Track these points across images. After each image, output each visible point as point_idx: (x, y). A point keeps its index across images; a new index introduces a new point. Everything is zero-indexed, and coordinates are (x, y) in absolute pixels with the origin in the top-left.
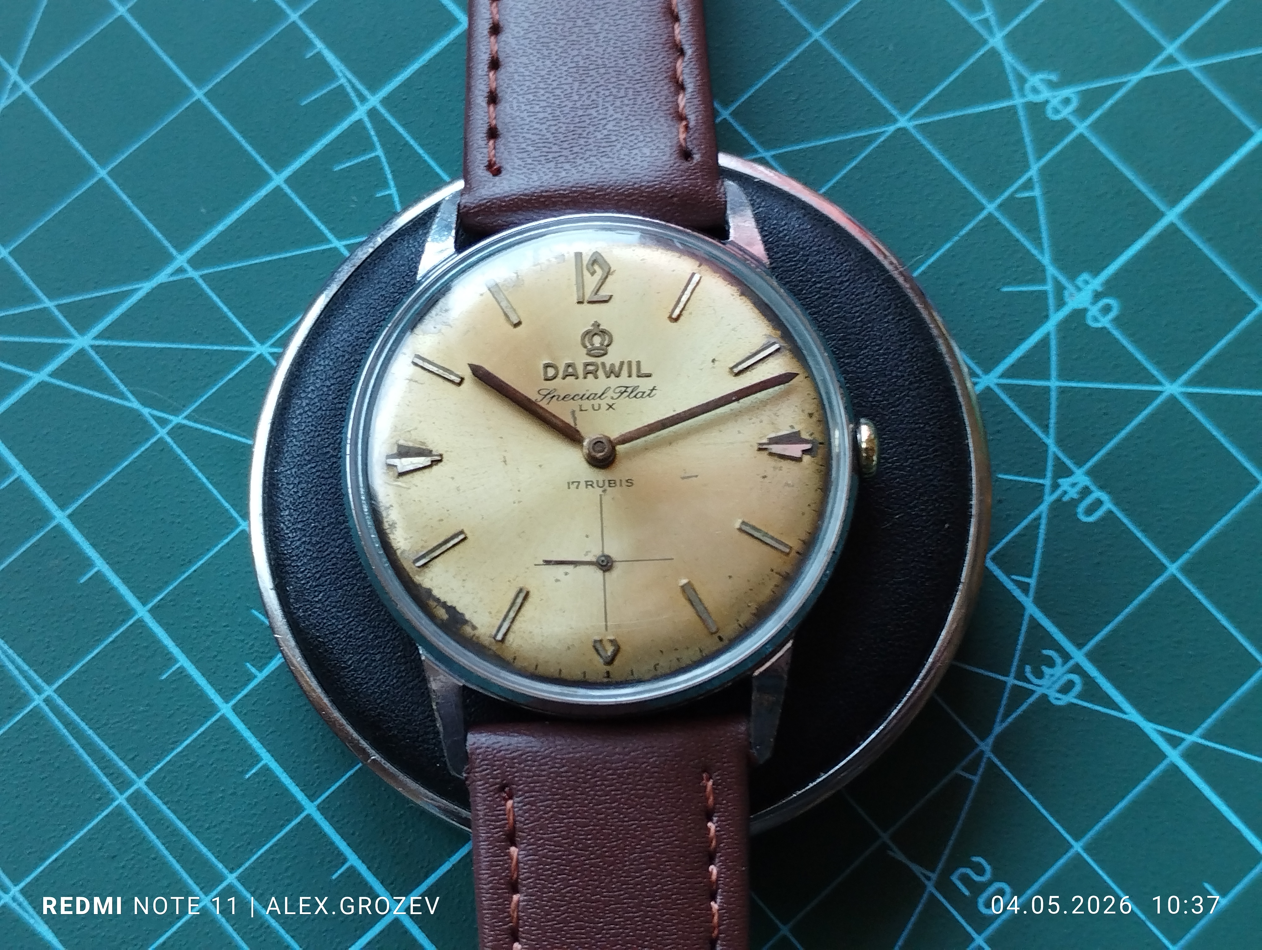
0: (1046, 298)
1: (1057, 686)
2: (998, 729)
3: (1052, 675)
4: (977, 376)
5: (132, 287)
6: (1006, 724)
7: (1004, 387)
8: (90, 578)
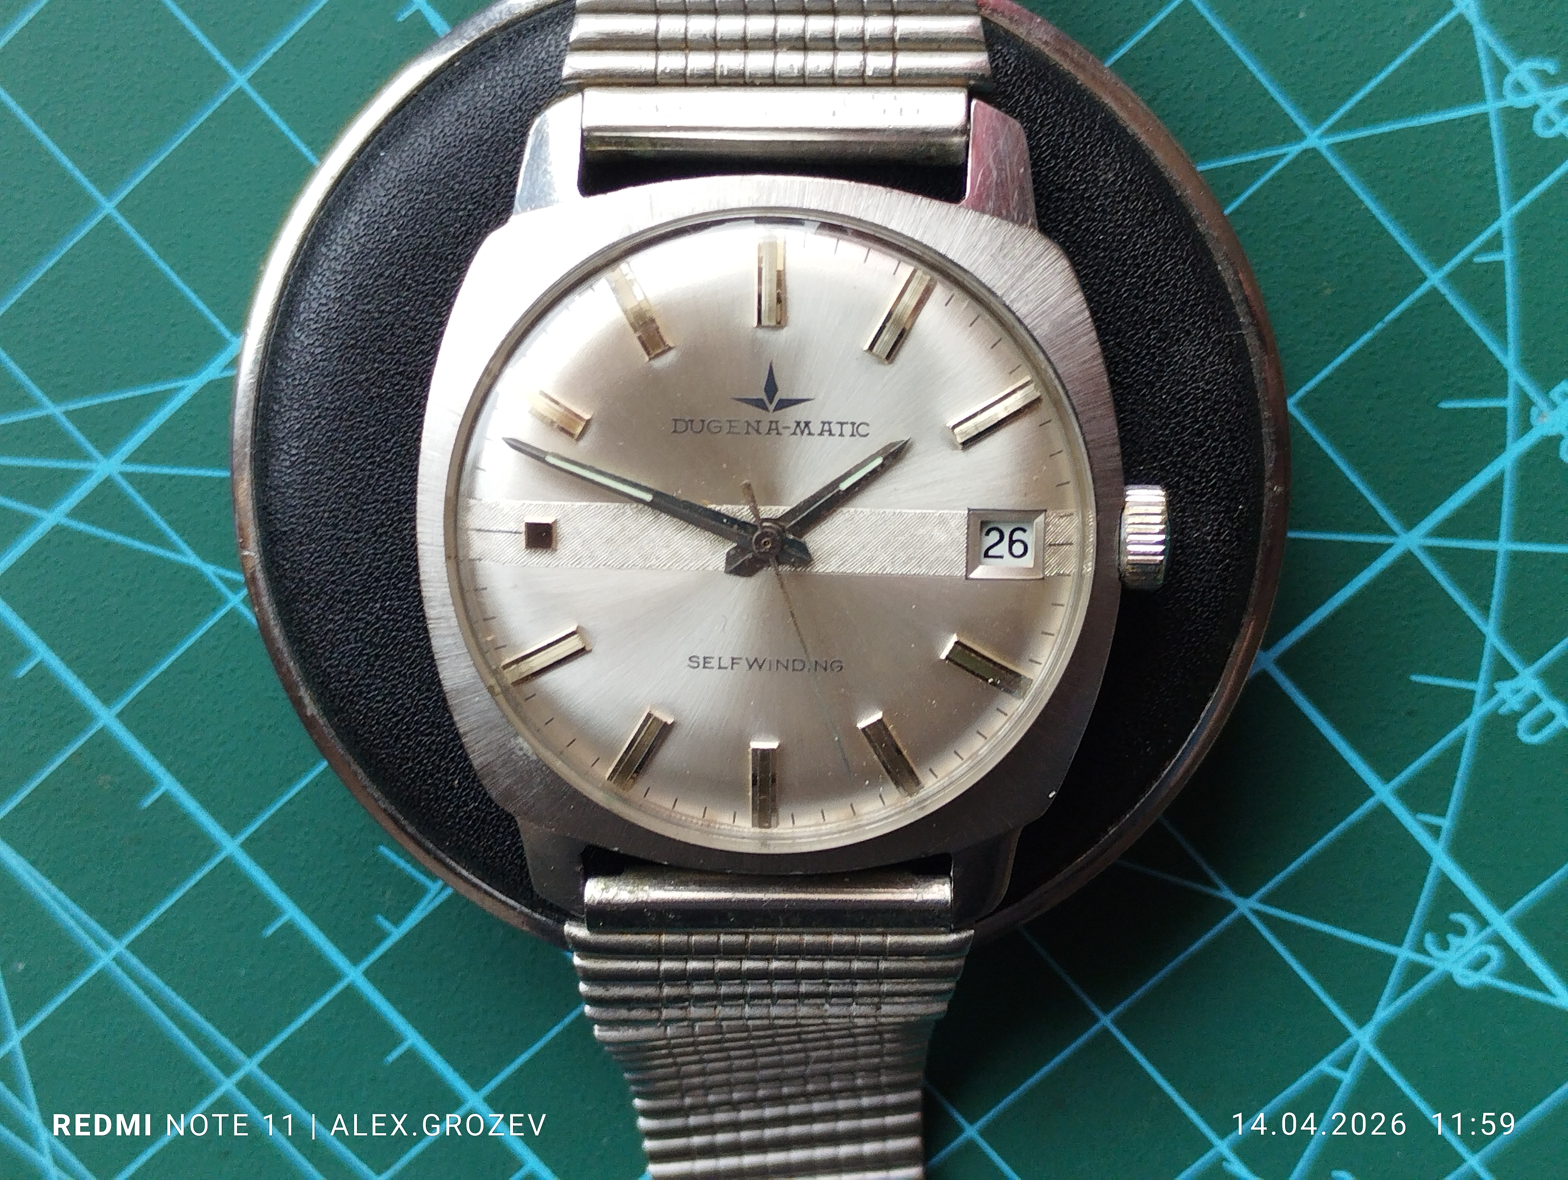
0: (1504, 419)
1: (1466, 961)
2: (1381, 1014)
3: (1461, 947)
4: (1392, 533)
5: (173, 385)
6: (1392, 1008)
7: (1432, 551)
8: (157, 801)
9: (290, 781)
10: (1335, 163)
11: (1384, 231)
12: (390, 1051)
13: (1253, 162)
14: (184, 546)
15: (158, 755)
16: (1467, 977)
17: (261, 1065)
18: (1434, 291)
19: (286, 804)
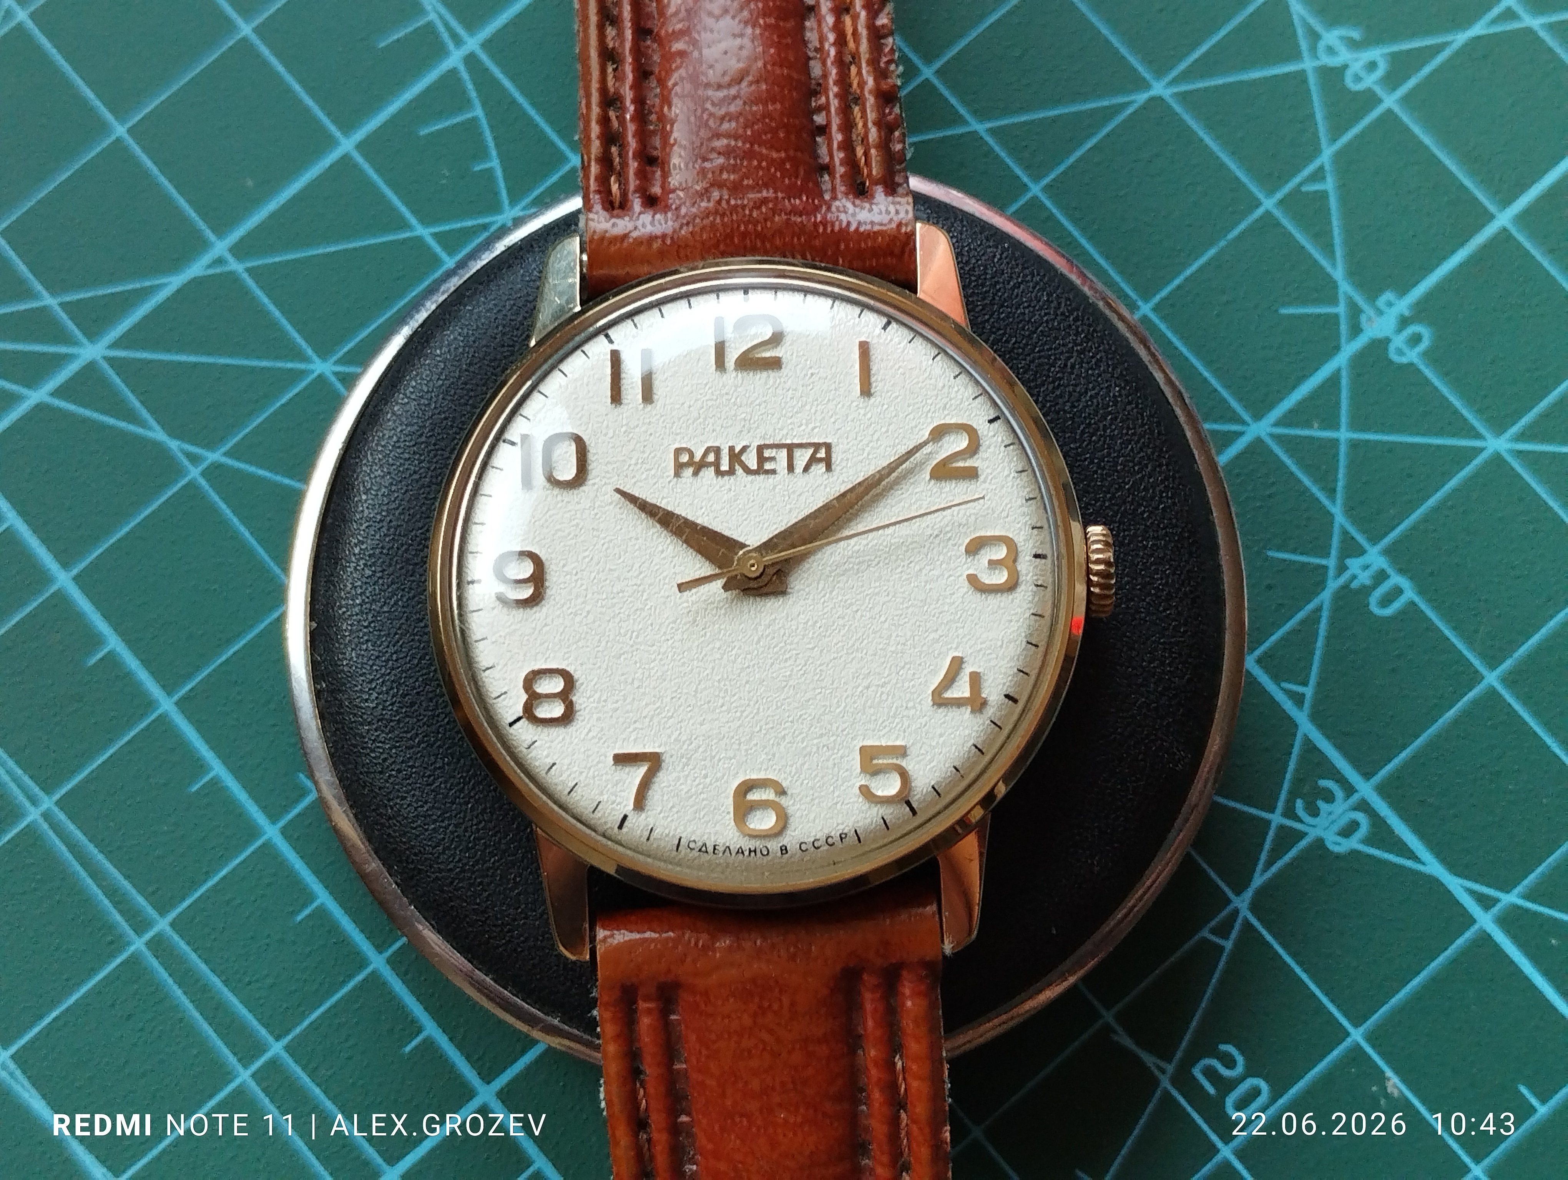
0: (1337, 324)
1: (1336, 828)
2: (1258, 880)
3: (1330, 813)
4: (1243, 423)
5: (157, 282)
6: (1269, 874)
7: (1279, 439)
8: (102, 659)
9: (229, 642)
10: (1178, 108)
11: (1223, 165)
12: (300, 911)
13: (1107, 107)
14: (152, 422)
15: (106, 617)
16: (1339, 844)
17: (173, 925)
18: (1268, 213)
19: (221, 665)
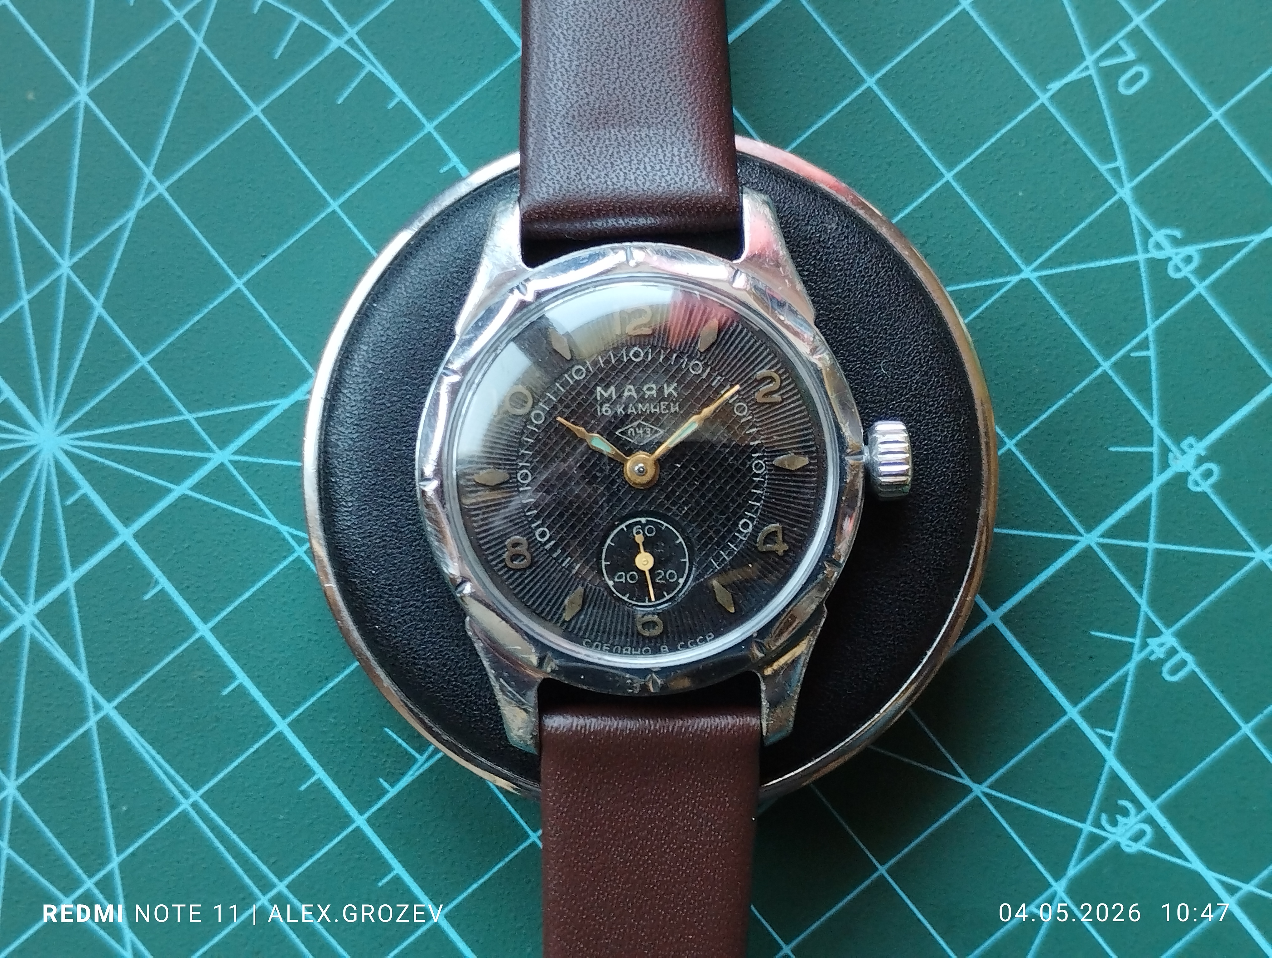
0: (1151, 460)
1: (1129, 834)
2: (1072, 871)
3: (1125, 824)
4: (1078, 534)
5: (270, 403)
6: (1079, 868)
7: (1104, 547)
8: (234, 690)
9: (328, 678)
10: (1041, 288)
11: (1073, 334)
12: (383, 877)
13: (988, 286)
14: (269, 513)
15: (236, 659)
16: (1130, 846)
17: (289, 886)
18: (1105, 373)
19: (322, 696)
